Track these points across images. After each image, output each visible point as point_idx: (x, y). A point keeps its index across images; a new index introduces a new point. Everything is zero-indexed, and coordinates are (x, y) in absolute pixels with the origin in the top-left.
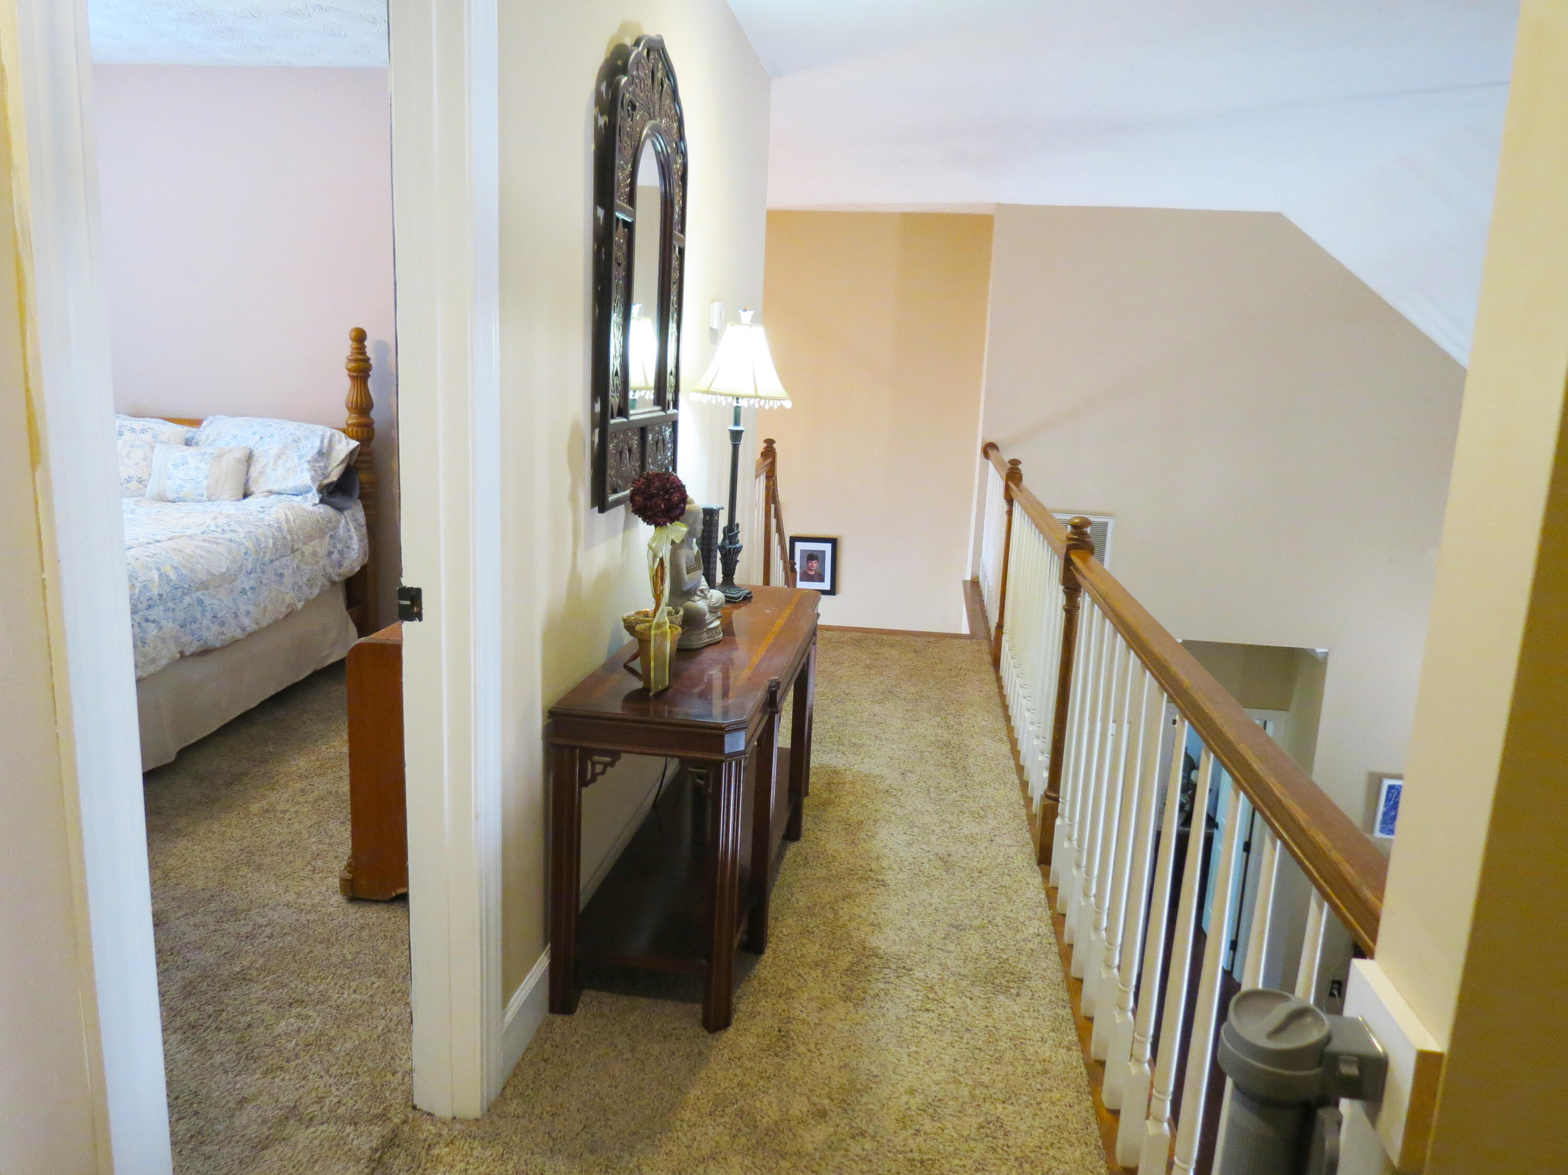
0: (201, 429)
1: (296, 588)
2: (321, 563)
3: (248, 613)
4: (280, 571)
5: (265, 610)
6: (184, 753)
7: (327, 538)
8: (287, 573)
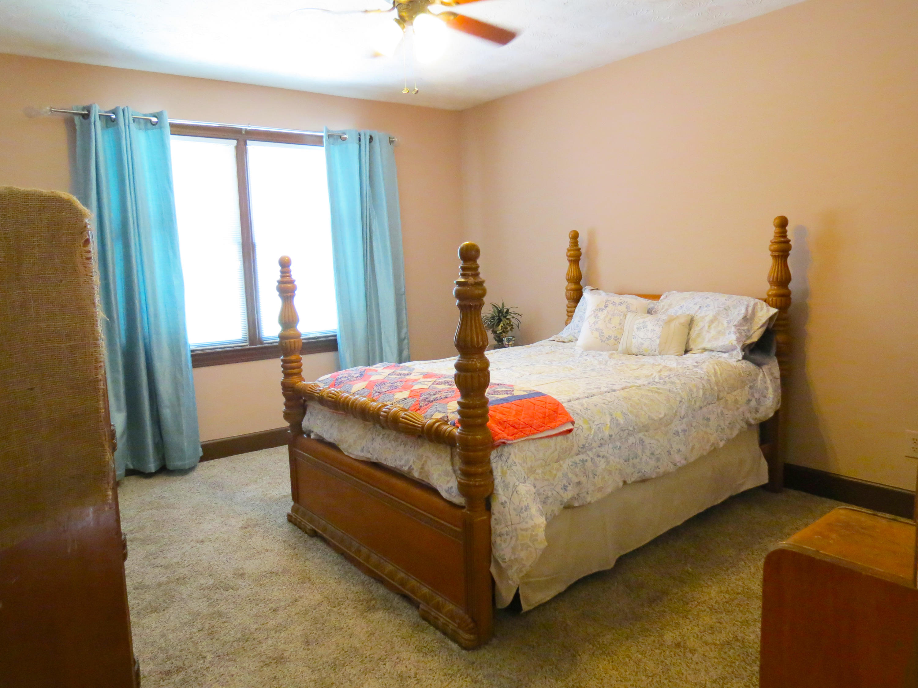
0: (660, 301)
1: (720, 430)
2: (741, 410)
3: (679, 451)
4: (707, 416)
5: (693, 448)
6: (621, 561)
7: (747, 388)
8: (713, 417)
